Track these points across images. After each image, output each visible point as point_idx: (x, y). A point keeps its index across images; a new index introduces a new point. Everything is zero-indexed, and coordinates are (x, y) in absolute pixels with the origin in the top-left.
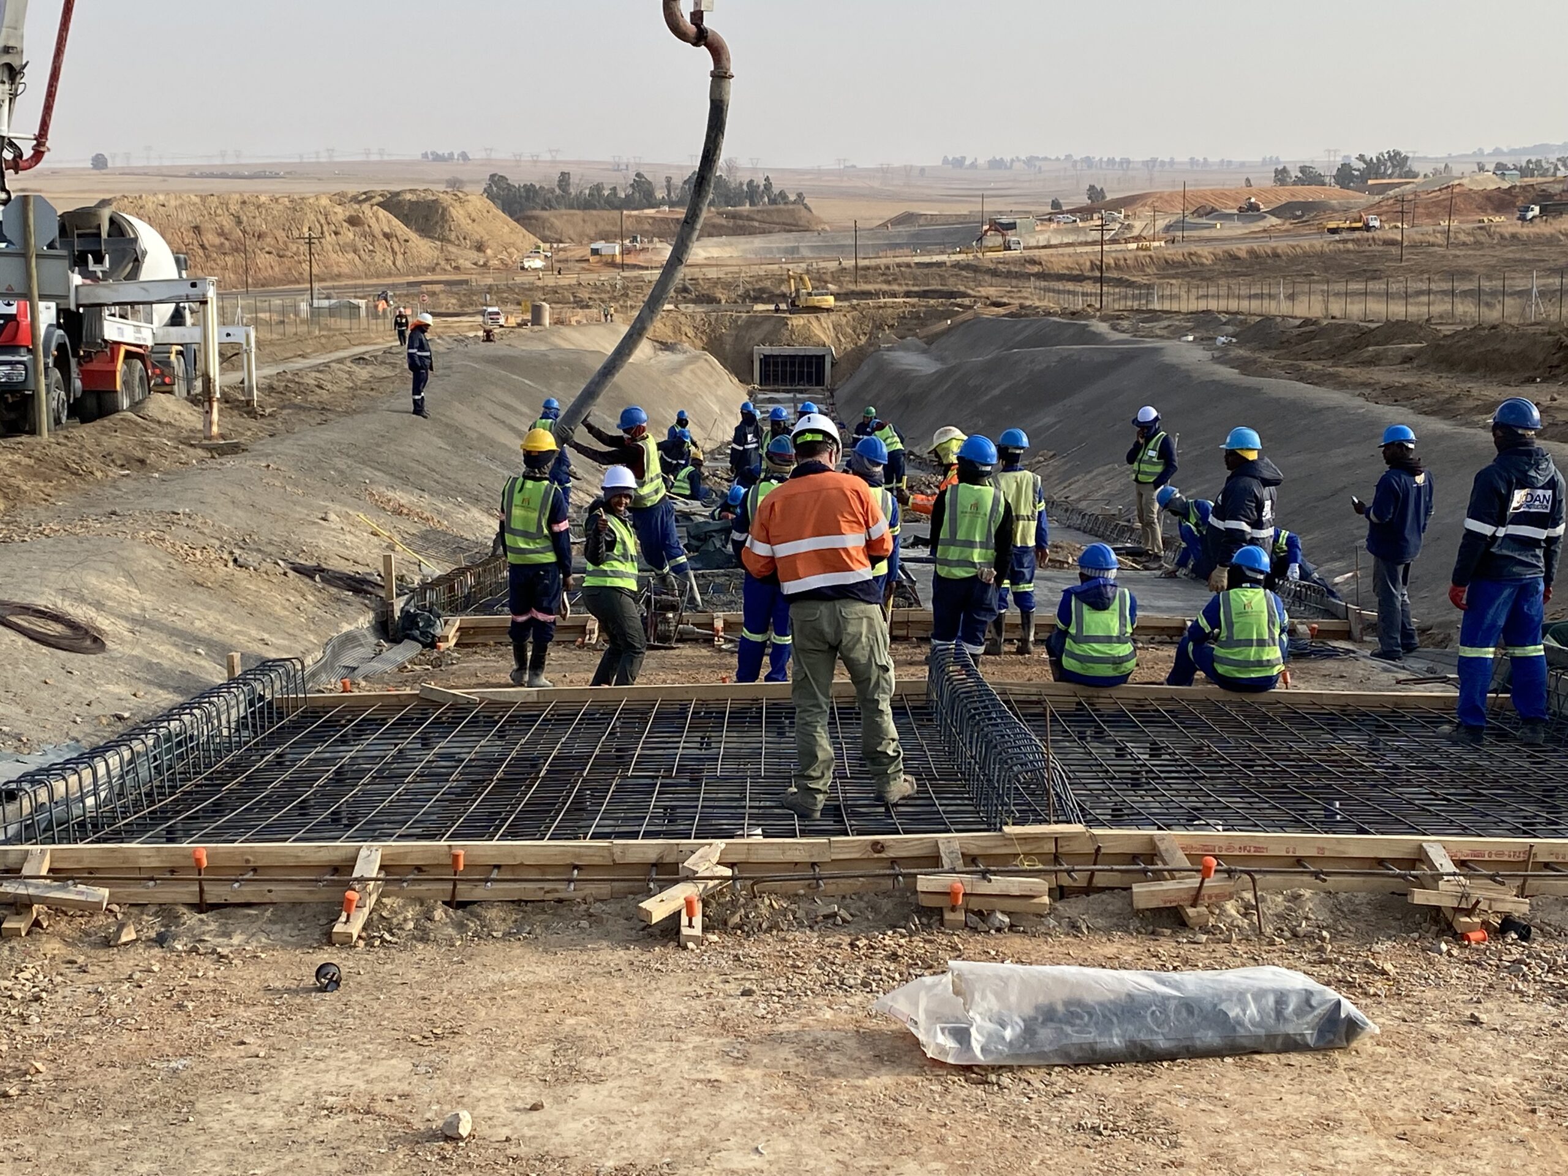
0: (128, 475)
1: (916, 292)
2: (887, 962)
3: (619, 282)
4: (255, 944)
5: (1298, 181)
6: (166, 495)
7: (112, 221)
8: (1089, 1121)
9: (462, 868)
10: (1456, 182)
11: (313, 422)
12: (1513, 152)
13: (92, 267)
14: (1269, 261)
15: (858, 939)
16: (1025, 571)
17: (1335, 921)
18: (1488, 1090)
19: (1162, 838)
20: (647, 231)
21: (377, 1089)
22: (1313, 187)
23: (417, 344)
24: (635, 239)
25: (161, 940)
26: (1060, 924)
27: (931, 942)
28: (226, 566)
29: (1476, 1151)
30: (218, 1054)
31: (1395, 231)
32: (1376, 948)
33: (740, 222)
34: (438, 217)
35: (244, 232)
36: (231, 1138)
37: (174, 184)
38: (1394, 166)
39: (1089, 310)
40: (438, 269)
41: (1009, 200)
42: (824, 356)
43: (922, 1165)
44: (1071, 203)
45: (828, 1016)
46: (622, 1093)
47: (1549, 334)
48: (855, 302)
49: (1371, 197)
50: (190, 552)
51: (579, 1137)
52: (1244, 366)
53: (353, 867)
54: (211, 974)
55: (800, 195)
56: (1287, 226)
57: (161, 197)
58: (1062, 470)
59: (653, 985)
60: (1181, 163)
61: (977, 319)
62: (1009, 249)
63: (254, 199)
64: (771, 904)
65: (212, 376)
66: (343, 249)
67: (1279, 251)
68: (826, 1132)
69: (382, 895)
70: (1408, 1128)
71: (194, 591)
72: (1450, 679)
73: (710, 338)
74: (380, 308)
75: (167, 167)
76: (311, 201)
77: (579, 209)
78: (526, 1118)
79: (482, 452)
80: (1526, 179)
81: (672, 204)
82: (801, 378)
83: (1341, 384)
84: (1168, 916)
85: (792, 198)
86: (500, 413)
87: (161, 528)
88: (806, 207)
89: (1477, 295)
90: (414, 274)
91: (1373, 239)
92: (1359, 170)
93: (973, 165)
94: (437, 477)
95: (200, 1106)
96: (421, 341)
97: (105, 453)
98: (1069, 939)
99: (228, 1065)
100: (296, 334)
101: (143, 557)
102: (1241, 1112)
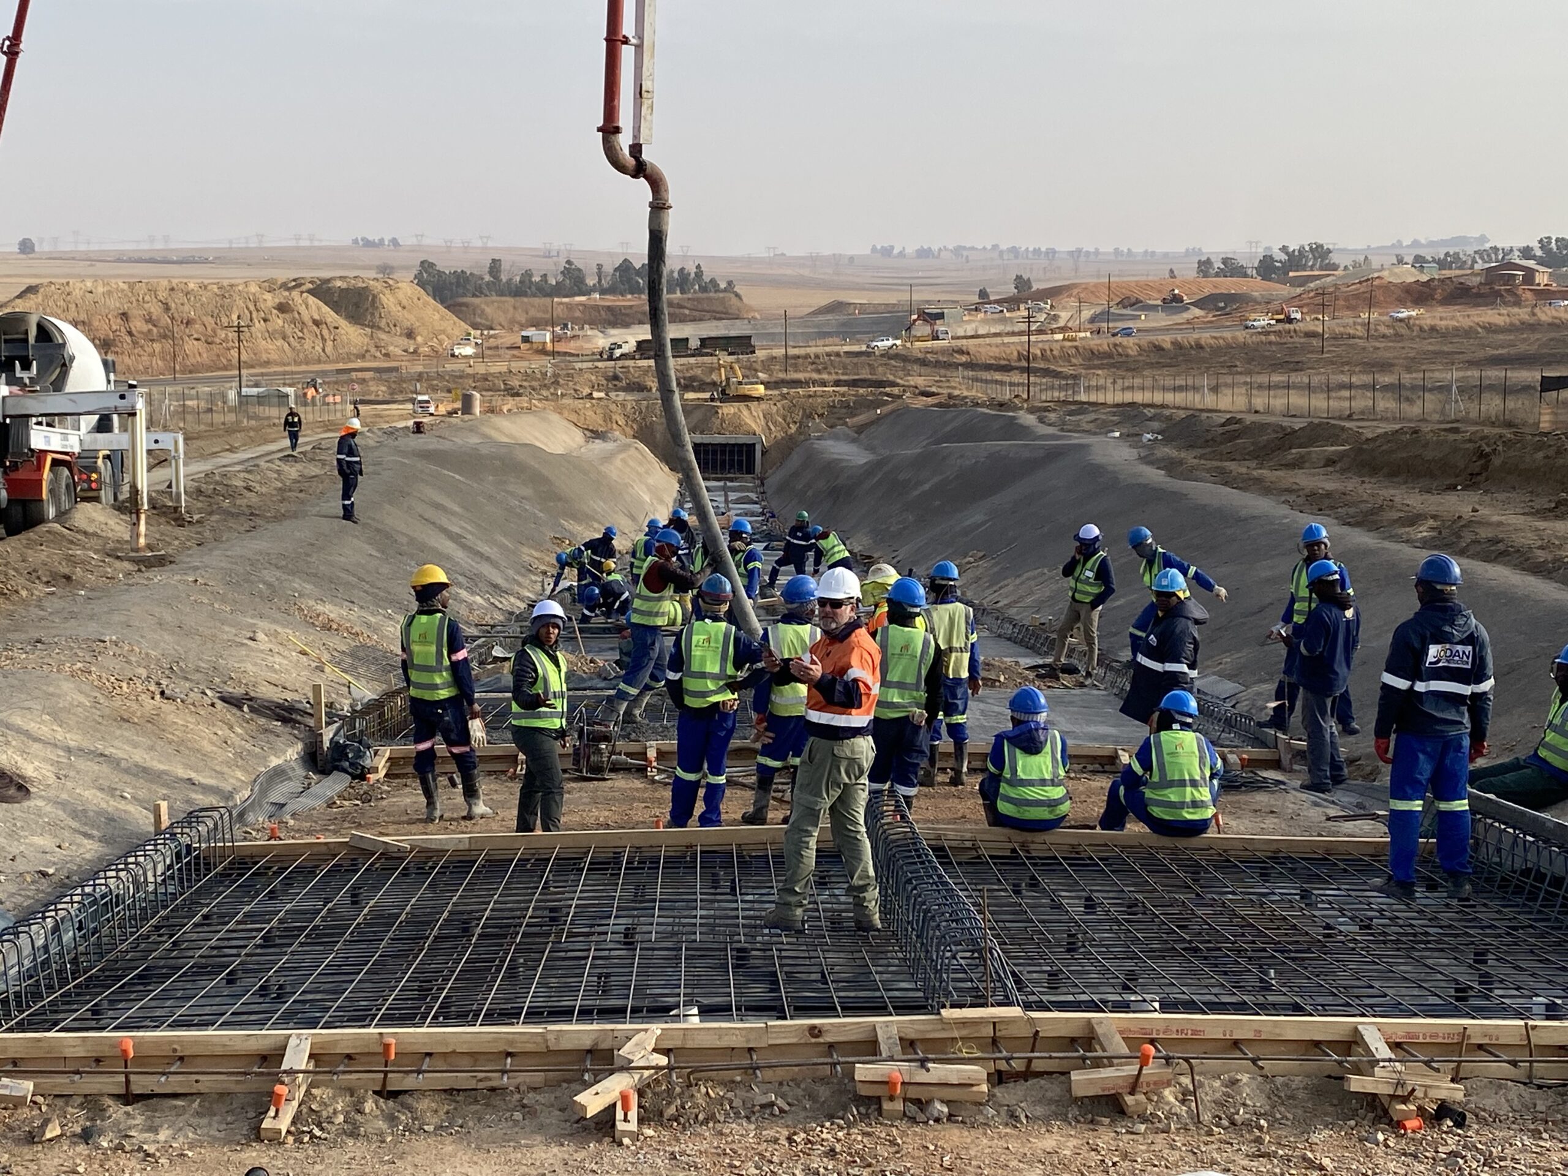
0: (53, 593)
1: (845, 381)
2: (825, 1160)
3: (550, 370)
4: (181, 1139)
5: (1221, 273)
6: (91, 617)
7: (41, 328)
9: (393, 1057)
10: (1376, 275)
11: (242, 529)
12: (1432, 244)
13: (19, 373)
14: (1193, 352)
15: (795, 1134)
16: (959, 702)
17: (1274, 1107)
19: (1100, 1022)
20: (578, 318)
22: (1234, 279)
23: (346, 450)
24: (565, 326)
25: (86, 1136)
26: (999, 1113)
27: (868, 1134)
28: (153, 698)
31: (1317, 322)
32: (1315, 1138)
34: (368, 304)
35: (173, 319)
37: (100, 269)
38: (1315, 259)
39: (1016, 400)
40: (368, 355)
41: (937, 289)
42: (754, 444)
44: (998, 293)
47: (1470, 441)
48: (785, 390)
49: (1292, 290)
50: (116, 684)
52: (1171, 467)
53: (283, 1055)
55: (730, 283)
56: (1210, 318)
57: (89, 284)
58: (991, 572)
60: (1105, 253)
61: (906, 409)
62: (938, 339)
63: (182, 286)
64: (707, 1092)
65: (139, 487)
66: (271, 335)
67: (1203, 342)
69: (312, 1085)
71: (120, 727)
72: (1379, 816)
73: (641, 428)
74: (309, 396)
75: (94, 251)
76: (240, 288)
77: (510, 295)
79: (412, 559)
80: (1444, 272)
81: (603, 292)
82: (732, 466)
83: (1266, 489)
84: (1107, 1104)
85: (723, 285)
86: (430, 513)
87: (88, 659)
88: (737, 295)
89: (1397, 390)
90: (343, 360)
91: (1295, 331)
92: (1280, 262)
93: (902, 254)
94: (367, 587)
96: (350, 446)
97: (30, 570)
98: (1008, 1130)
100: (224, 424)
101: (70, 692)
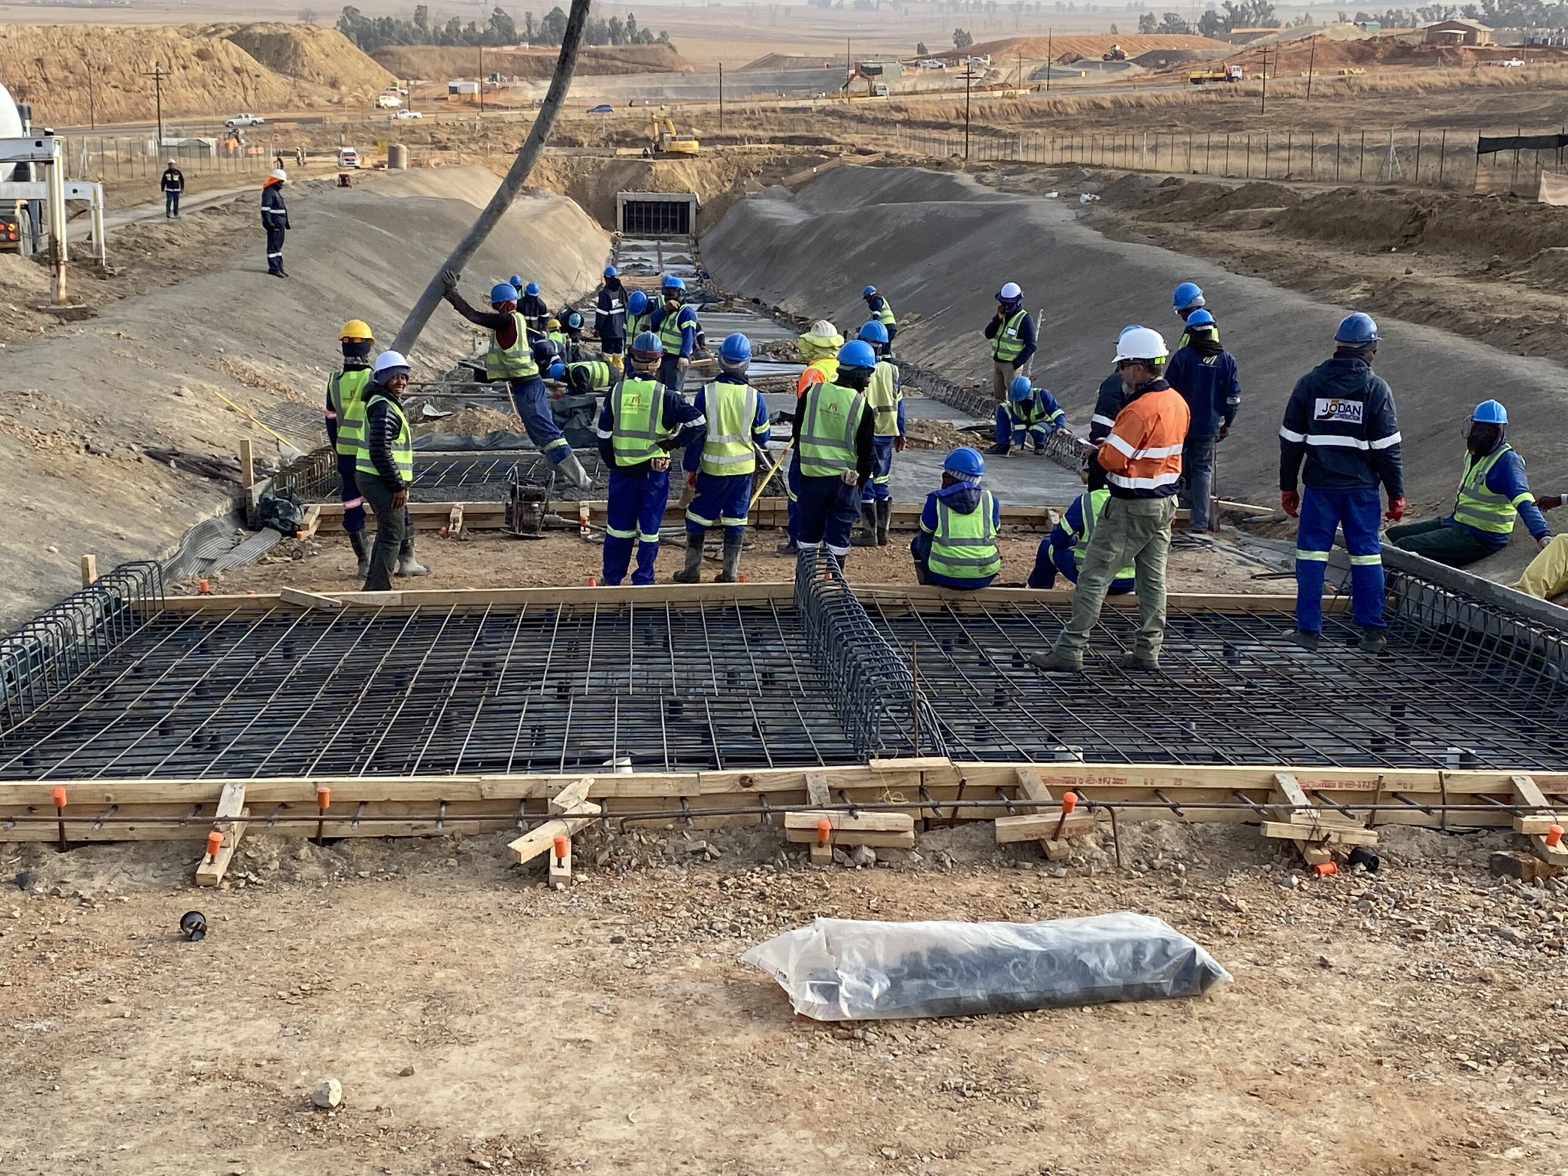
1: (781, 138)
2: (755, 903)
3: (479, 123)
4: (117, 885)
5: (1165, 29)
6: (13, 370)
8: (954, 1080)
9: (328, 805)
10: (1318, 33)
11: (164, 283)
14: (1133, 111)
15: (726, 878)
17: (1191, 852)
18: (1337, 1040)
19: (1025, 771)
20: (506, 69)
21: (245, 1053)
22: (1177, 36)
23: (270, 202)
24: (494, 76)
25: (22, 882)
26: (925, 858)
27: (797, 879)
28: (78, 452)
29: (1324, 1108)
30: (82, 1014)
31: (1257, 81)
32: (1230, 882)
33: (602, 61)
34: (290, 52)
35: (89, 65)
36: (98, 1109)
37: (14, 13)
38: (1258, 15)
39: (954, 160)
40: (291, 106)
41: (875, 42)
42: (688, 203)
43: (790, 1133)
44: (937, 48)
45: (697, 966)
46: (494, 1056)
47: (1407, 202)
48: (719, 147)
49: (1234, 47)
50: (40, 438)
51: (450, 1106)
52: (1108, 228)
53: (218, 804)
54: (73, 920)
55: (663, 34)
56: (1151, 76)
58: (927, 334)
59: (523, 932)
60: (1047, 8)
61: (843, 169)
62: (875, 95)
63: (99, 31)
64: (640, 840)
65: (59, 239)
66: (191, 83)
67: (1143, 102)
68: (695, 1097)
69: (247, 833)
70: (1260, 1082)
71: (45, 481)
73: (572, 183)
74: (231, 147)
76: (158, 34)
77: (436, 44)
78: (396, 1084)
79: (339, 315)
80: (1386, 30)
81: (533, 42)
82: (665, 225)
83: (1202, 251)
84: (1030, 849)
85: (656, 36)
86: (358, 269)
87: (10, 412)
88: (671, 47)
89: (1335, 150)
90: (267, 112)
91: (1235, 89)
92: (1223, 18)
93: (839, 6)
94: (294, 343)
95: (66, 1072)
96: (275, 199)
98: (934, 875)
99: (93, 1027)
100: (144, 174)
102: (1099, 1068)
